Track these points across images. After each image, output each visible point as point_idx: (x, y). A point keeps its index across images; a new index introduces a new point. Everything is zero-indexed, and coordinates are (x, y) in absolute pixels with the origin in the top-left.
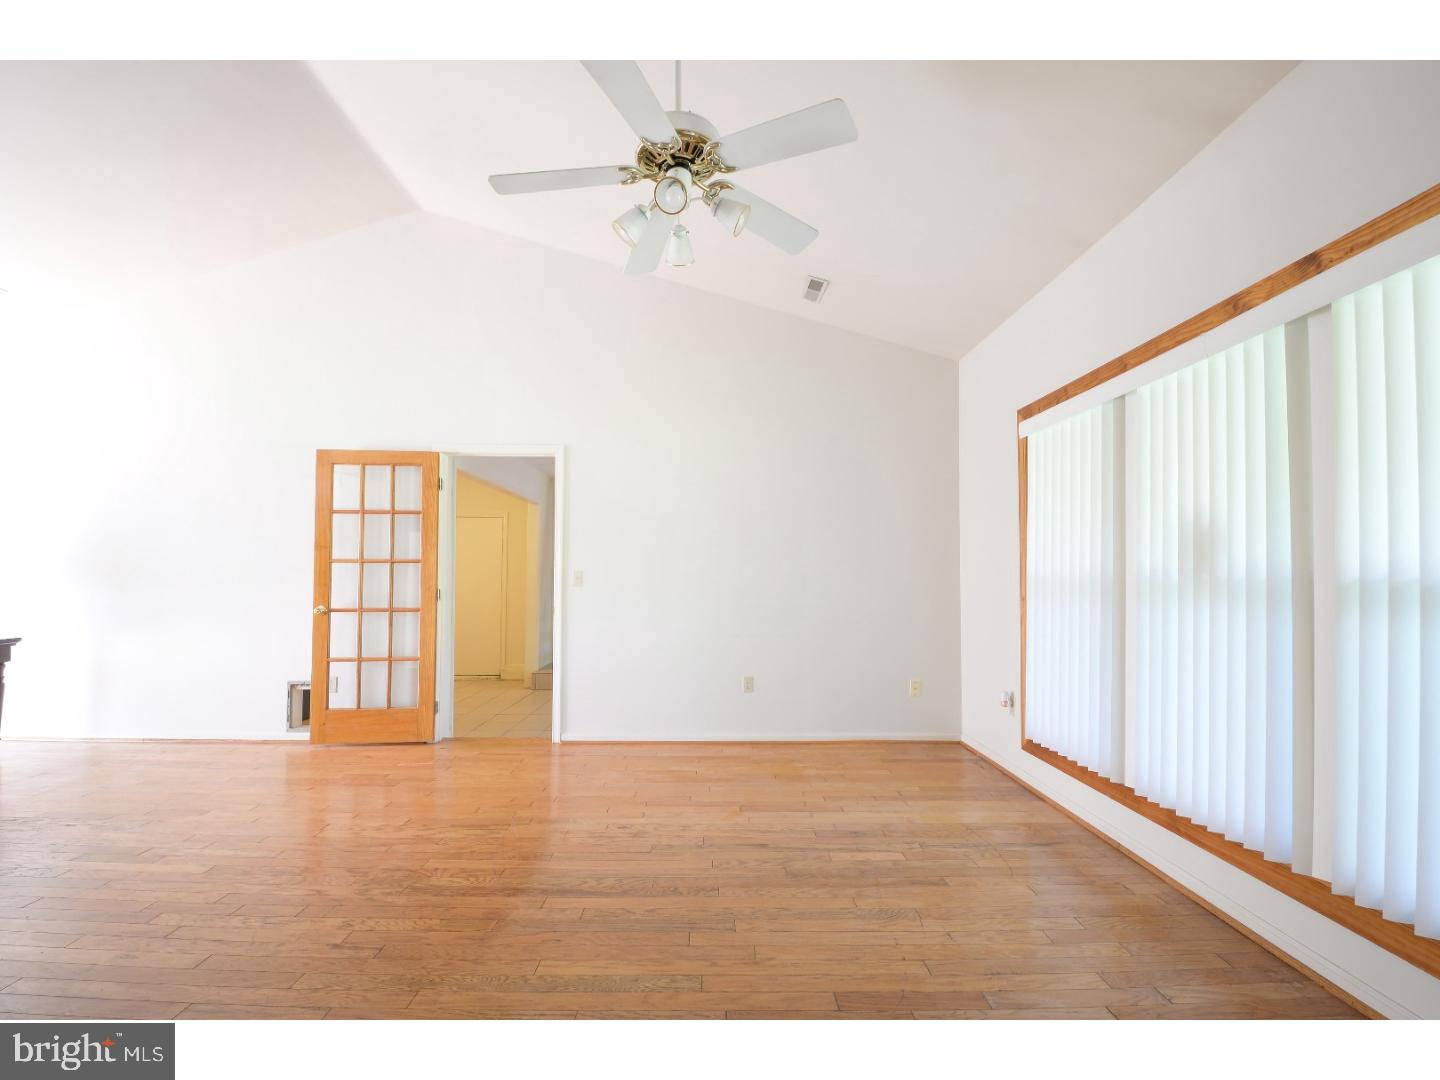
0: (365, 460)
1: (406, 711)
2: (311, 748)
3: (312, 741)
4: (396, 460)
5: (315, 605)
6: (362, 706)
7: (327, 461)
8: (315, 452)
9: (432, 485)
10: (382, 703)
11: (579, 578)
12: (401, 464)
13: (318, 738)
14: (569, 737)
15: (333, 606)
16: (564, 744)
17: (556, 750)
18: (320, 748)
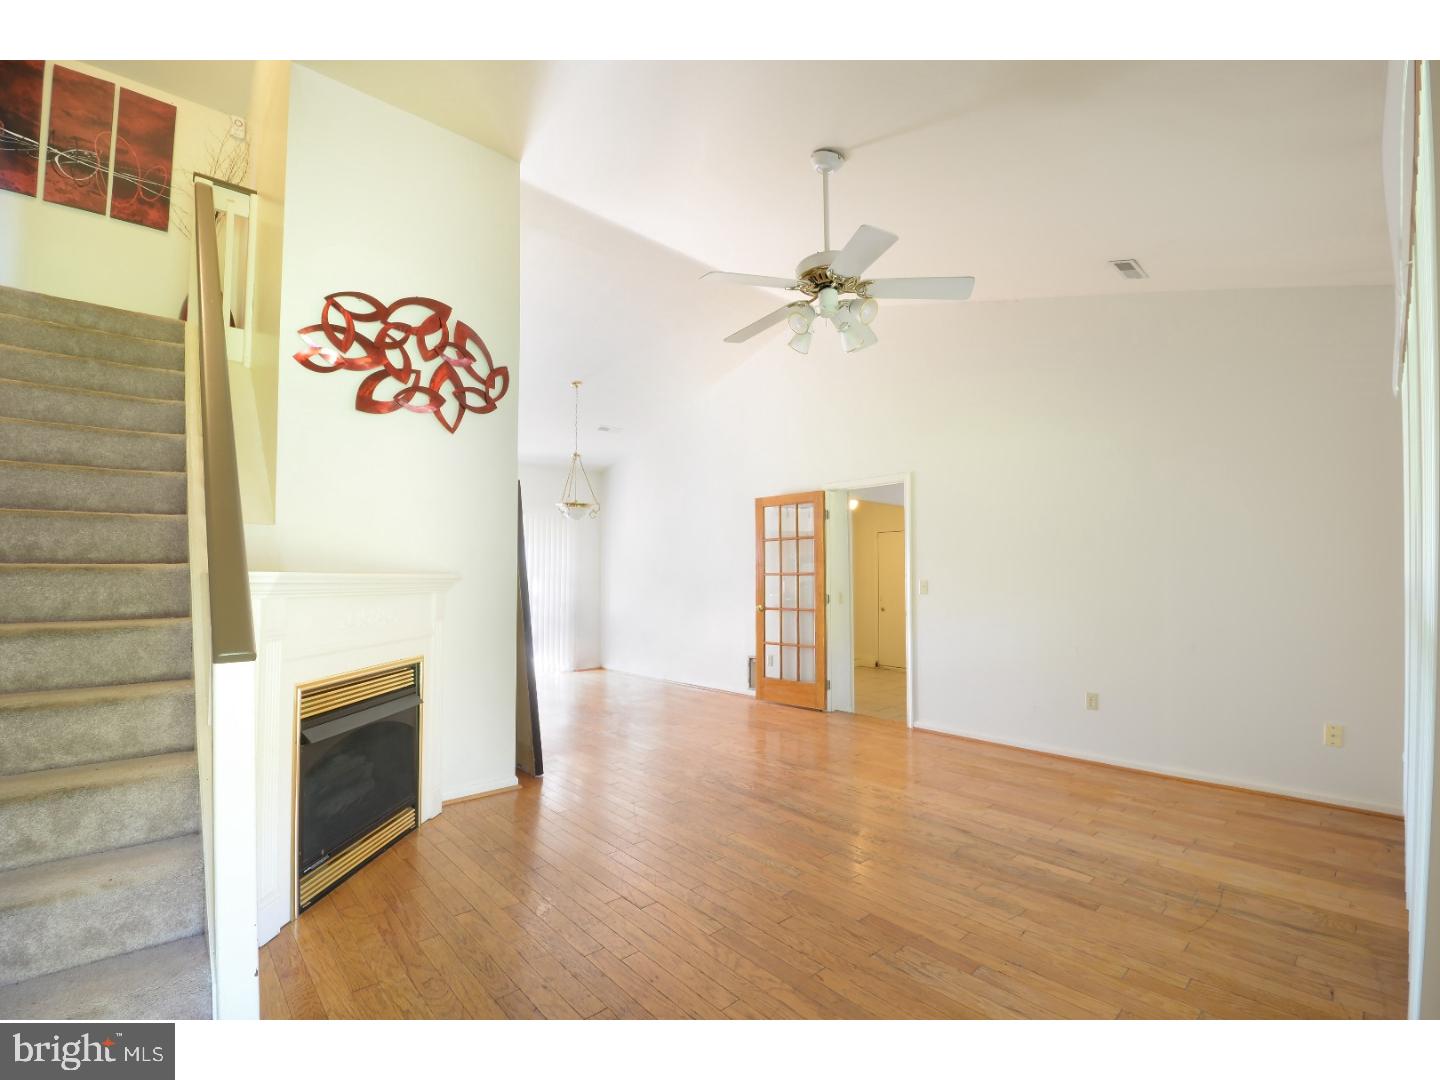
0: (780, 502)
1: (810, 685)
2: (757, 701)
3: (757, 698)
4: (798, 500)
5: (757, 605)
6: (783, 676)
7: (761, 505)
8: (754, 501)
9: (823, 515)
10: (794, 677)
11: (926, 586)
12: (802, 503)
13: (761, 695)
14: (920, 724)
15: (767, 605)
16: (916, 730)
17: (910, 734)
18: (761, 702)
